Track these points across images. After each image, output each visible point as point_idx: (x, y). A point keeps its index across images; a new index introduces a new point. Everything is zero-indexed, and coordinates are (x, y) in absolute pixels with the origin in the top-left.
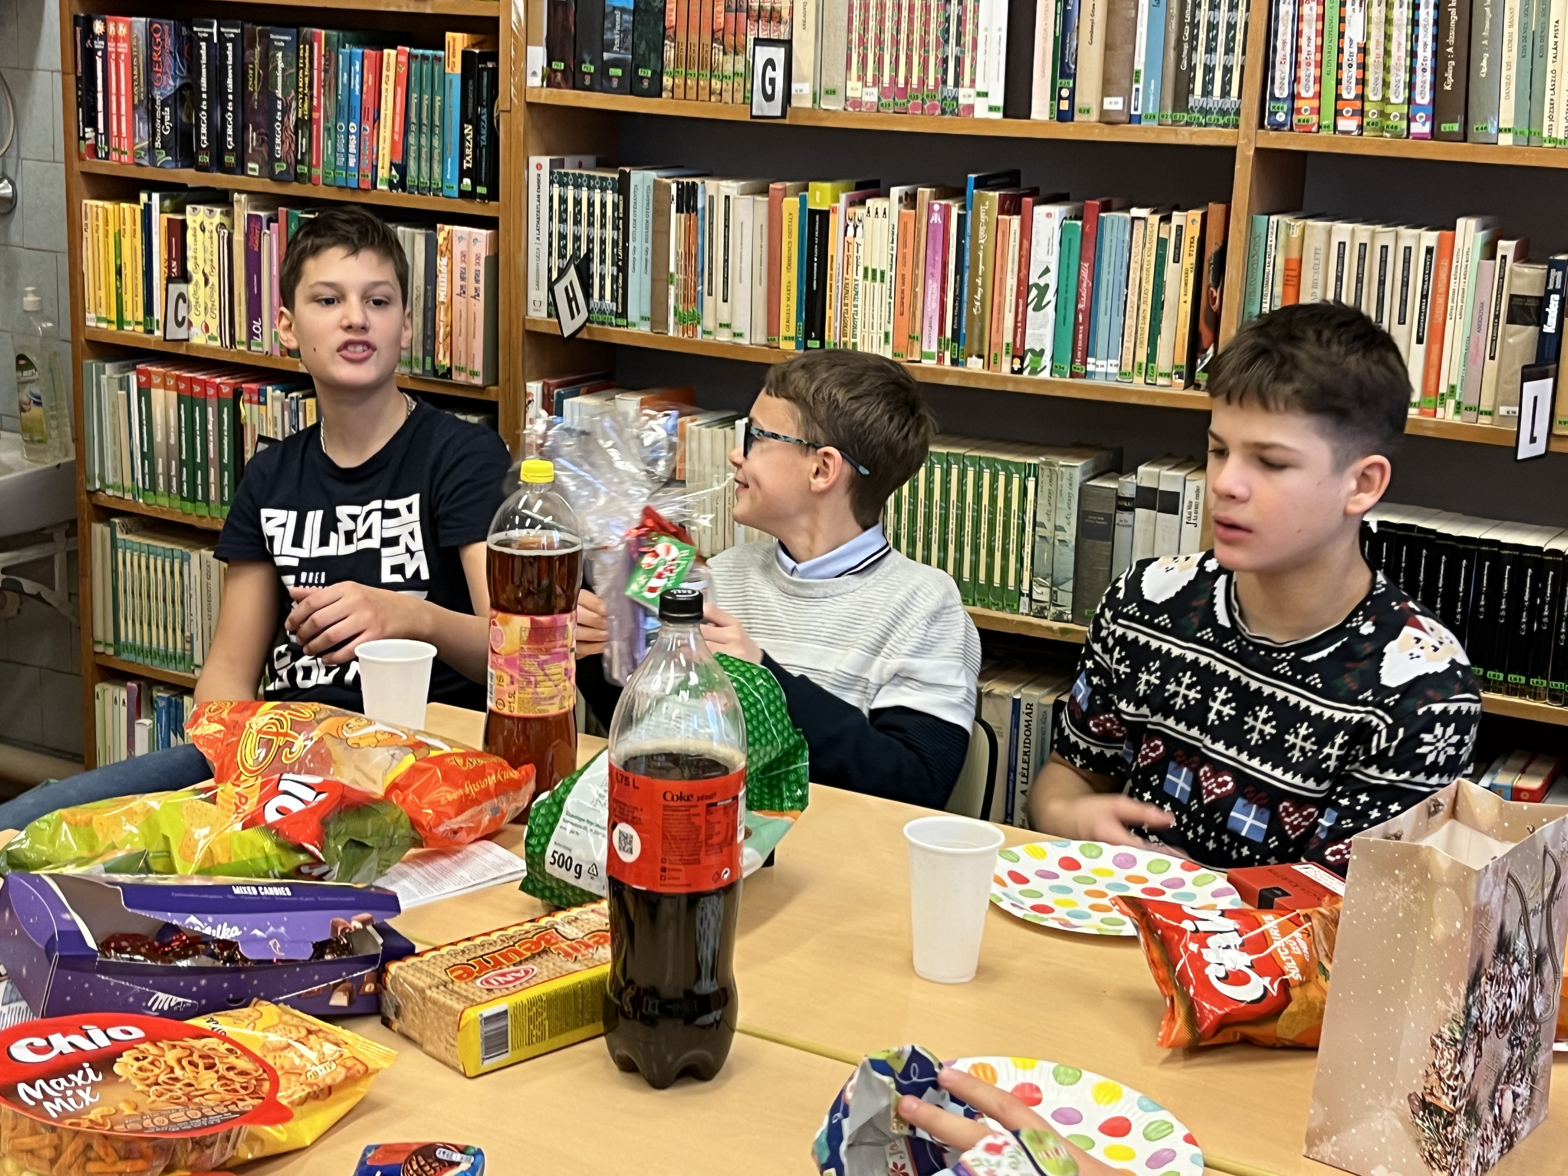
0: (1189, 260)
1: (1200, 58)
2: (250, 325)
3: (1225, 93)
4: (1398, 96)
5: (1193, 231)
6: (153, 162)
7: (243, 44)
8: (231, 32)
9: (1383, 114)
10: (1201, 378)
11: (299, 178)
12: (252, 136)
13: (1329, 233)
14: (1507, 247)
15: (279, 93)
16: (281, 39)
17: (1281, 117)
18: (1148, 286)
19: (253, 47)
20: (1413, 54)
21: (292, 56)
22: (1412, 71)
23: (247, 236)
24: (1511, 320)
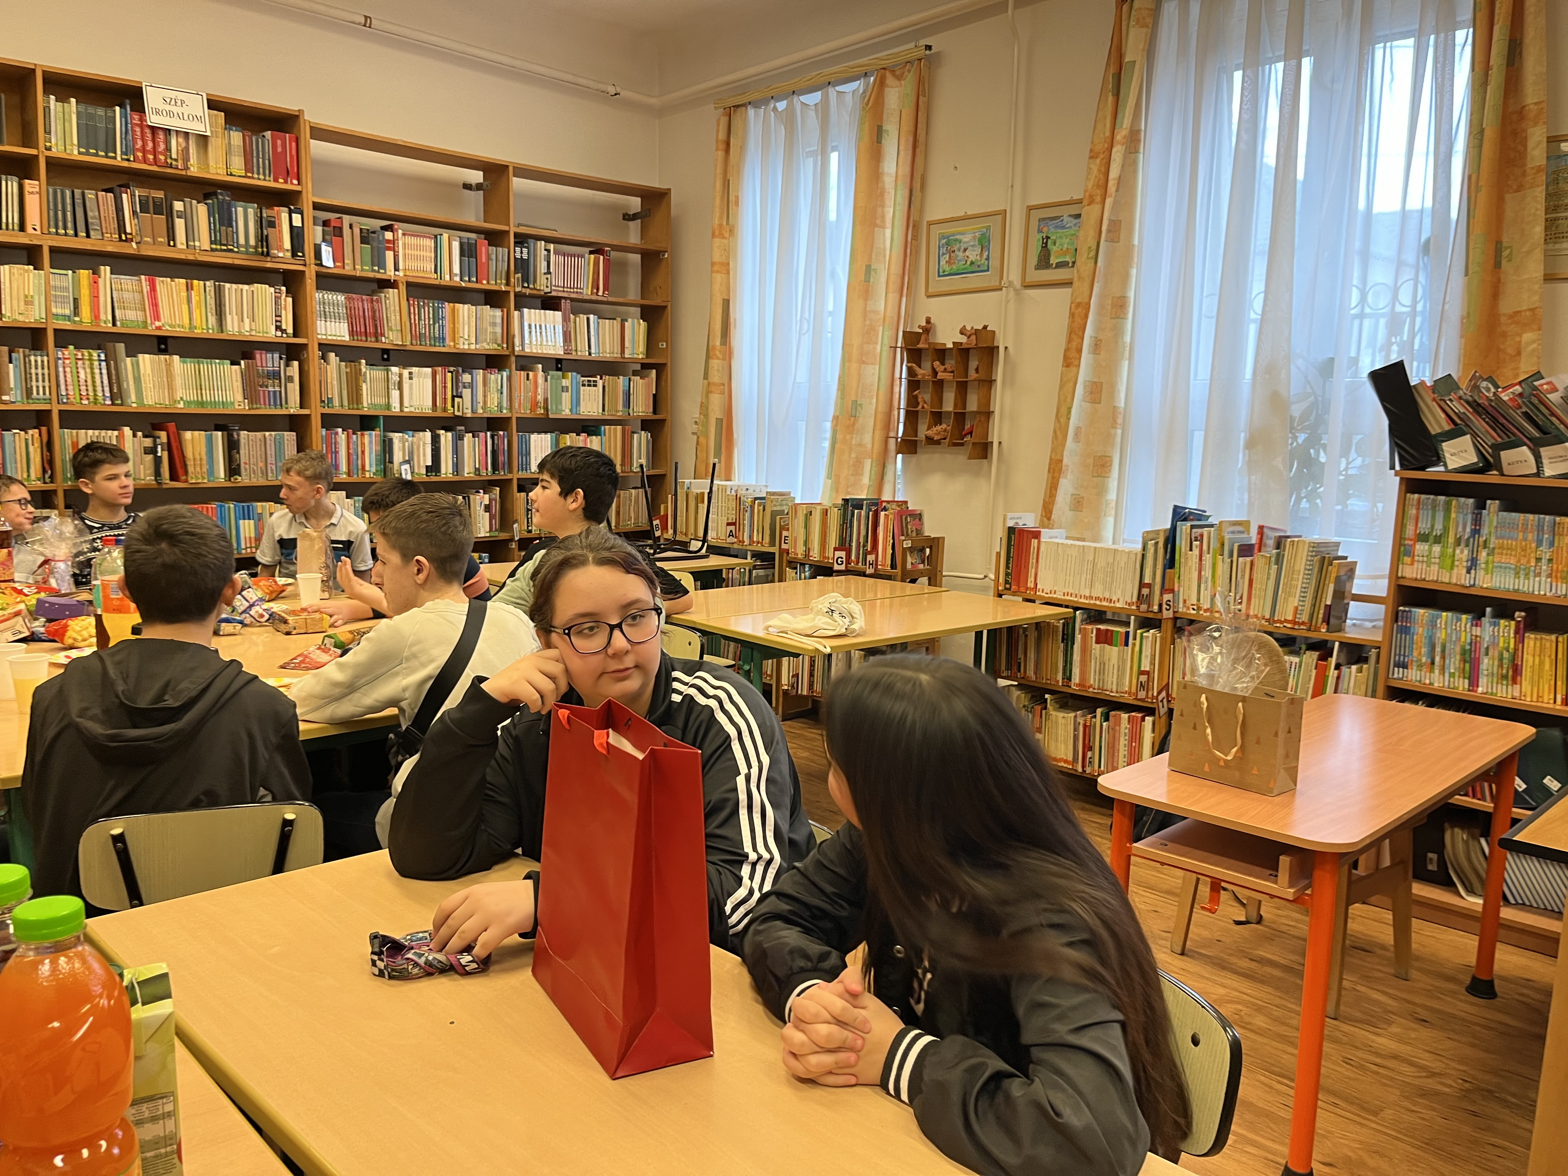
0: (37, 444)
1: (34, 383)
3: (44, 394)
4: (100, 394)
5: (37, 436)
9: (95, 399)
10: (48, 480)
13: (86, 433)
14: (140, 434)
17: (65, 400)
18: (24, 454)
20: (102, 382)
22: (103, 387)
24: (145, 453)
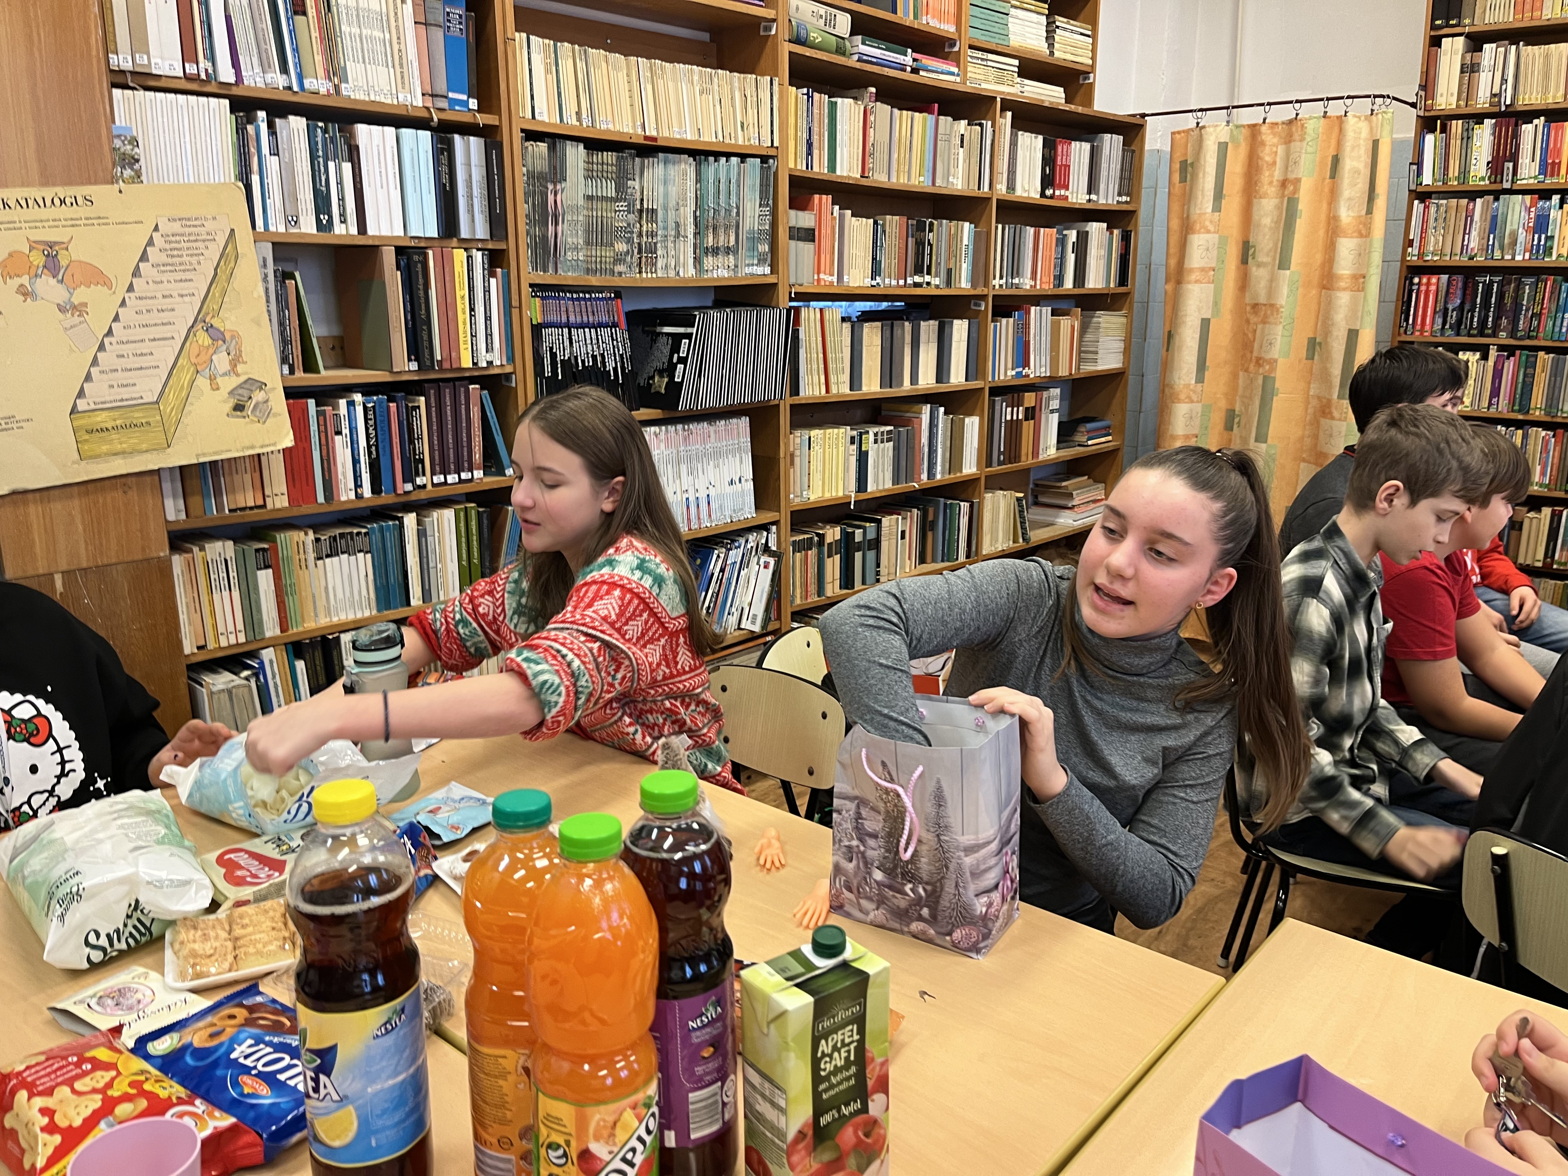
2: (1490, 400)
6: (1442, 335)
7: (1501, 284)
8: (1497, 279)
11: (1529, 337)
12: (1504, 321)
15: (1525, 303)
16: (1529, 280)
19: (1509, 283)
21: (1534, 287)
23: (1495, 363)
